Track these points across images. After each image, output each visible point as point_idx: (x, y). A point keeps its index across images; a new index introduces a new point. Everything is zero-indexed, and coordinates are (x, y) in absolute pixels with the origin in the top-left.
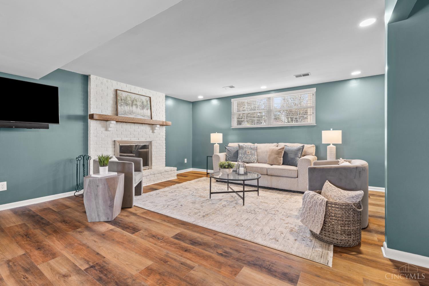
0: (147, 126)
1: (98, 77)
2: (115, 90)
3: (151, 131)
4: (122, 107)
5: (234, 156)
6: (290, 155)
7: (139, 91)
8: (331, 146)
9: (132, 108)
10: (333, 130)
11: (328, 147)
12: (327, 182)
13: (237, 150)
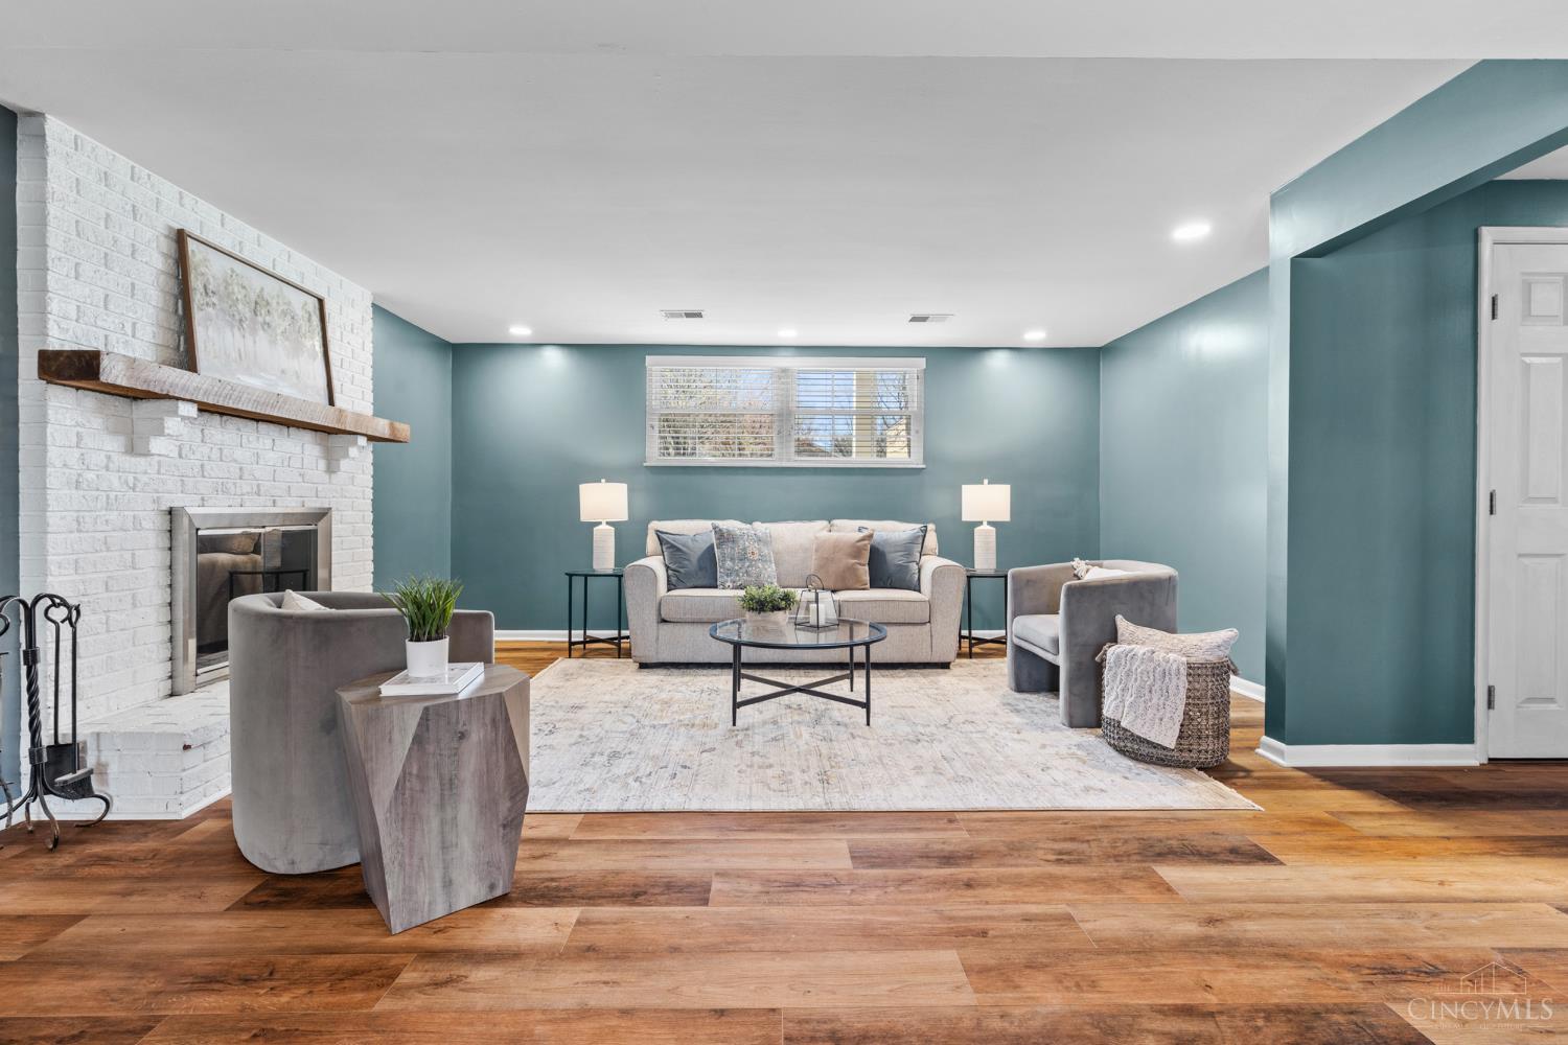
0: (308, 436)
1: (89, 141)
2: (173, 235)
3: (322, 464)
4: (210, 329)
5: (701, 569)
6: (893, 555)
7: (274, 260)
8: (985, 527)
9: (255, 342)
10: (989, 483)
11: (977, 530)
12: (1119, 619)
13: (708, 545)
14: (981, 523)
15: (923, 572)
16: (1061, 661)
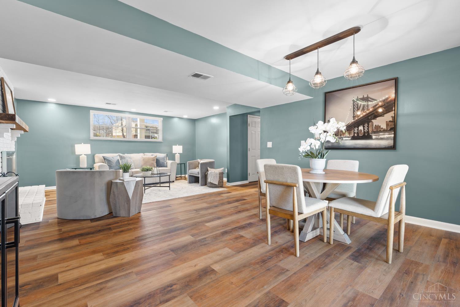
5: (116, 165)
6: (161, 160)
8: (177, 154)
10: (178, 145)
11: (176, 155)
12: (208, 168)
13: (117, 159)
14: (176, 153)
15: (167, 164)
16: (200, 176)
